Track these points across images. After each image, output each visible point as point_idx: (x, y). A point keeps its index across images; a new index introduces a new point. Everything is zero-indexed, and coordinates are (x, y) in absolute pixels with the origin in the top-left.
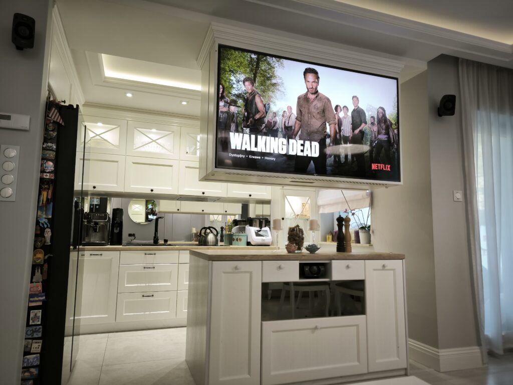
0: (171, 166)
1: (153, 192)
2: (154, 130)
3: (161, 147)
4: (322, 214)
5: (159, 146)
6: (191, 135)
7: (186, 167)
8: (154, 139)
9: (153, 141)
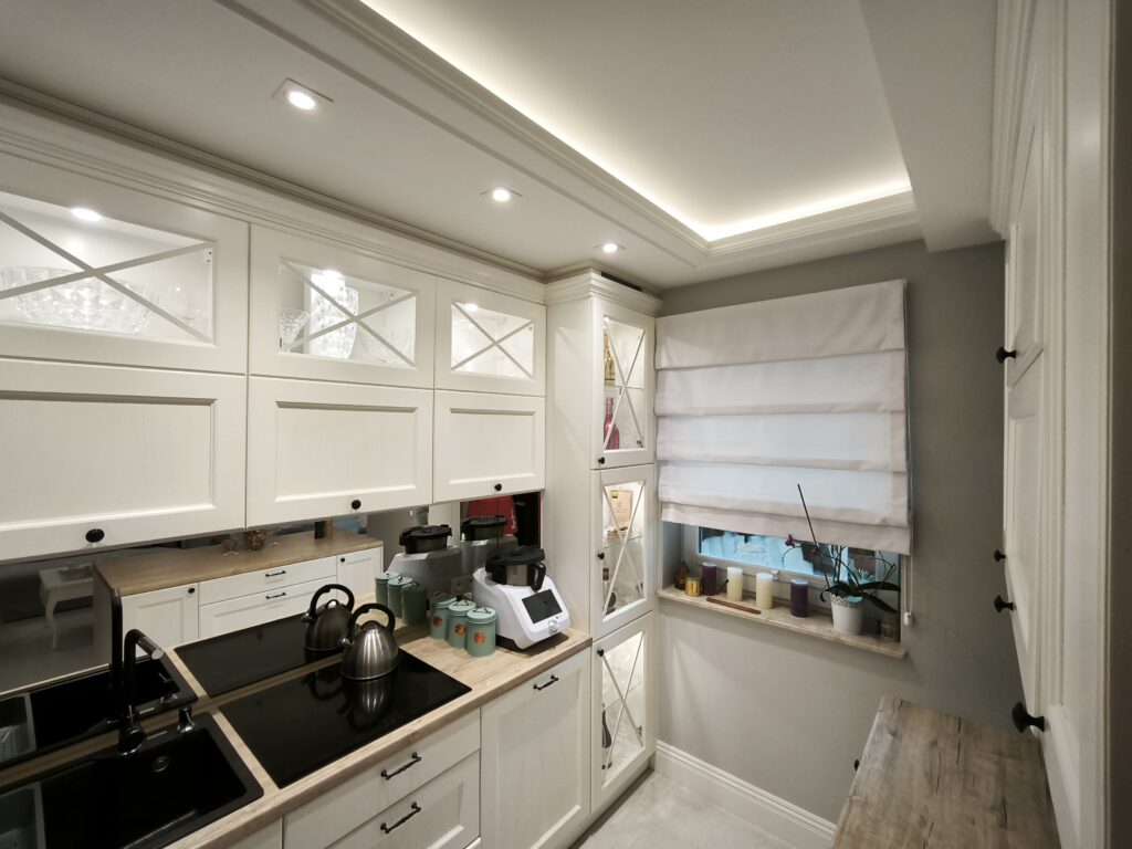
0: (208, 402)
1: (105, 542)
2: (86, 215)
3: (142, 308)
4: (668, 525)
5: (127, 299)
6: (291, 264)
7: (282, 405)
8: (95, 265)
9: (89, 272)
